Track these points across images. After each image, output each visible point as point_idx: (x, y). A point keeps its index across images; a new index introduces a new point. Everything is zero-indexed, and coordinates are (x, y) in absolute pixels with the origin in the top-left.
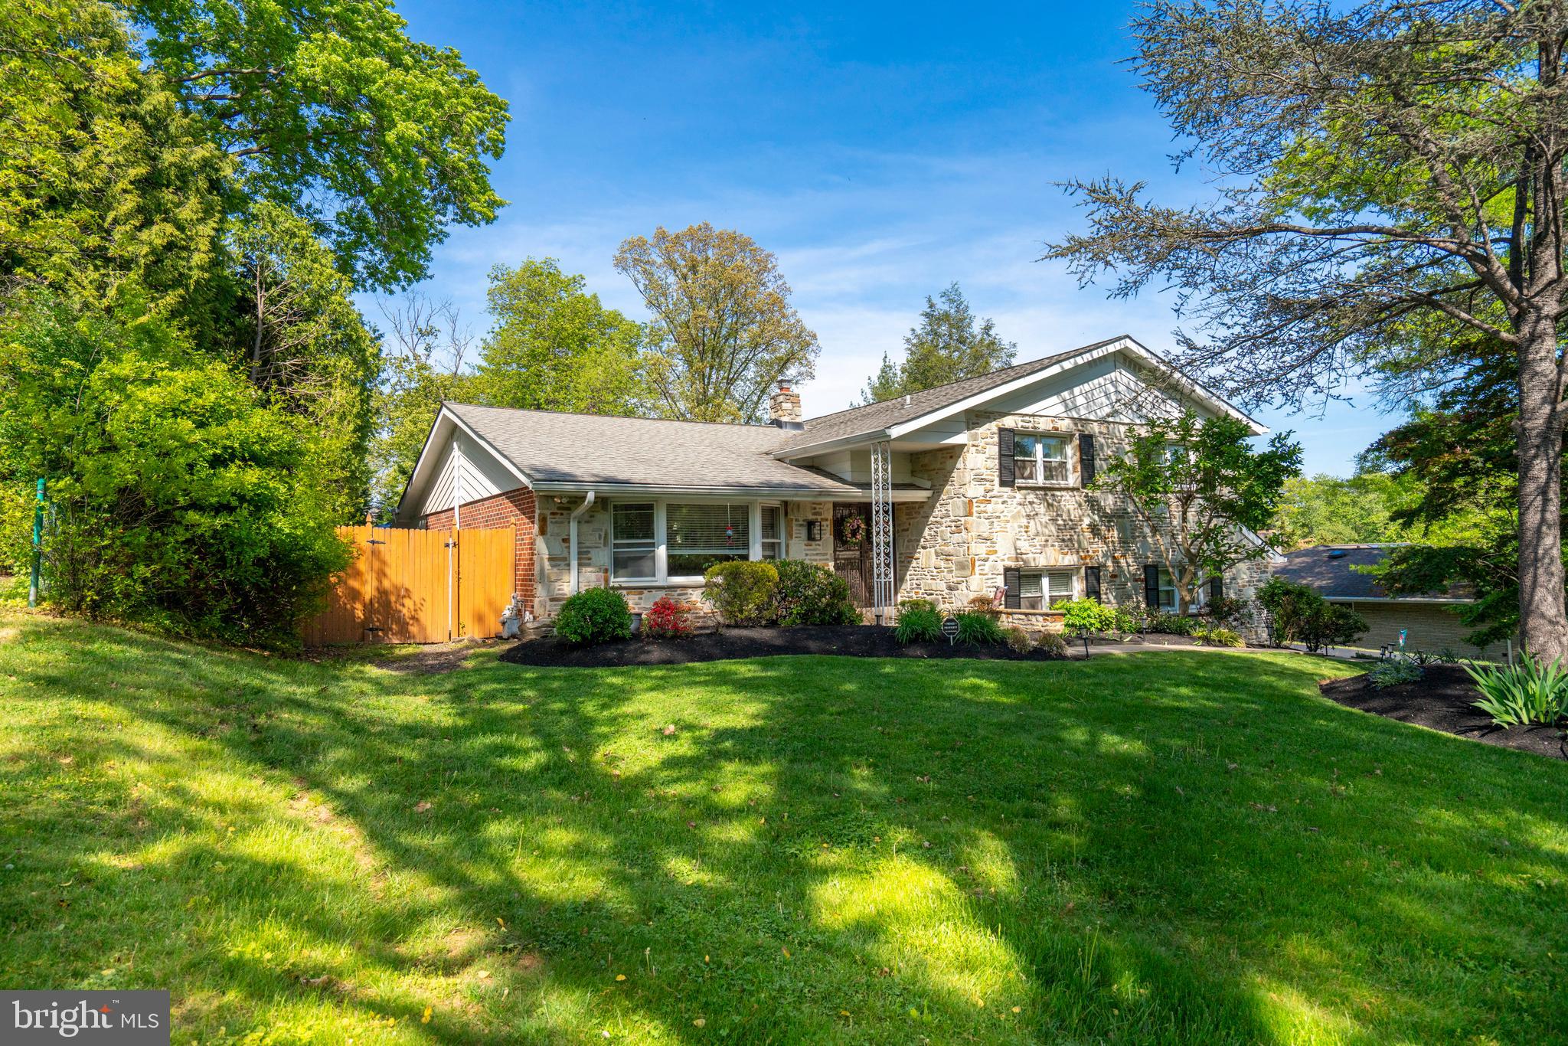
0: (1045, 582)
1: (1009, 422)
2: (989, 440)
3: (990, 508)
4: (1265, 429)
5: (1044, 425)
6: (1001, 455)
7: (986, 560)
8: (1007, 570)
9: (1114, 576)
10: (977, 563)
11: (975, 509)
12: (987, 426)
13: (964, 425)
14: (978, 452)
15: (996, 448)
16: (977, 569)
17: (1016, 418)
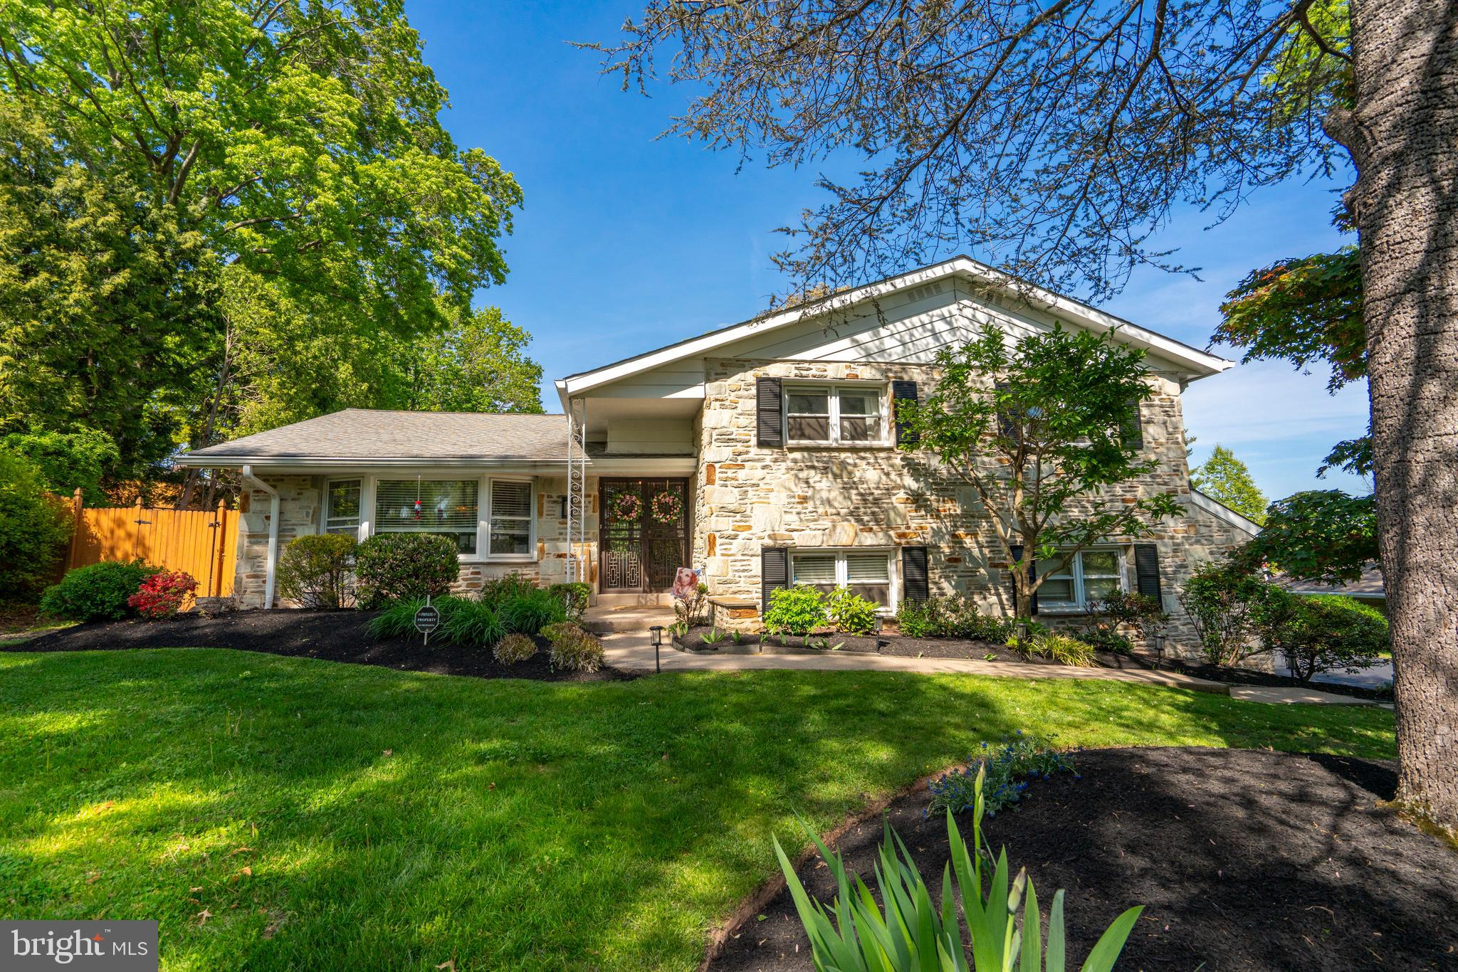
0: (841, 567)
1: (775, 370)
2: (742, 393)
3: (742, 475)
4: (1226, 364)
5: (832, 372)
6: (759, 410)
7: (735, 537)
8: (766, 550)
9: (953, 560)
10: (718, 541)
11: (718, 475)
12: (740, 376)
13: (702, 376)
14: (723, 407)
15: (754, 402)
16: (718, 549)
17: (788, 365)
